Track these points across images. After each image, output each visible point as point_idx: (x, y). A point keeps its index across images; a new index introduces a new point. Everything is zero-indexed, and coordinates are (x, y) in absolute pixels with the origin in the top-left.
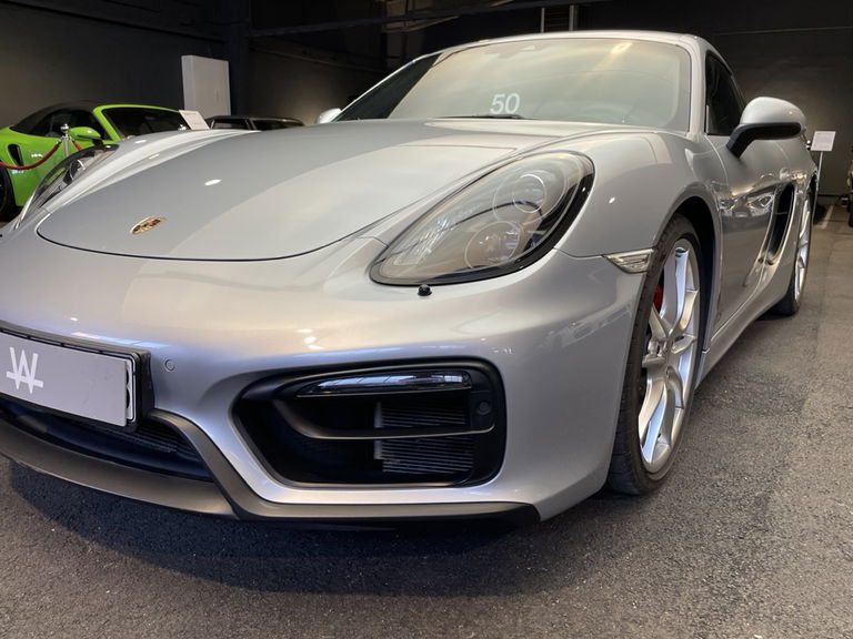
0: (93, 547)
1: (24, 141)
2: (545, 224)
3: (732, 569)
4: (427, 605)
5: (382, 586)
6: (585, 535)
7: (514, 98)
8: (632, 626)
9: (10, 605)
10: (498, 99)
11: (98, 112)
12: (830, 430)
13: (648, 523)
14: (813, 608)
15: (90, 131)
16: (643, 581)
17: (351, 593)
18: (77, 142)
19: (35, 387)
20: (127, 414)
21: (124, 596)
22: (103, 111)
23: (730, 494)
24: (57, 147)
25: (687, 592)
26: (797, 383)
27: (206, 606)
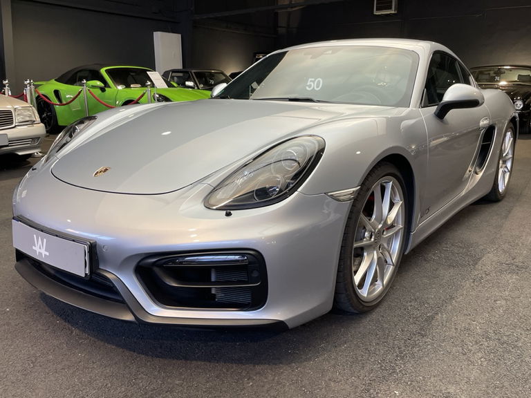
0: (76, 331)
1: (62, 87)
2: (295, 177)
3: (397, 356)
4: (232, 368)
5: (212, 357)
6: (325, 334)
7: (319, 81)
8: (332, 384)
9: (34, 360)
10: (311, 81)
11: (103, 71)
12: (488, 277)
13: (361, 329)
14: (432, 379)
15: (99, 83)
16: (347, 360)
17: (196, 360)
18: (91, 89)
19: (45, 255)
20: (85, 271)
21: (87, 357)
22: (106, 71)
23: (413, 314)
24: (80, 93)
25: (368, 367)
26: (482, 247)
27: (125, 363)
